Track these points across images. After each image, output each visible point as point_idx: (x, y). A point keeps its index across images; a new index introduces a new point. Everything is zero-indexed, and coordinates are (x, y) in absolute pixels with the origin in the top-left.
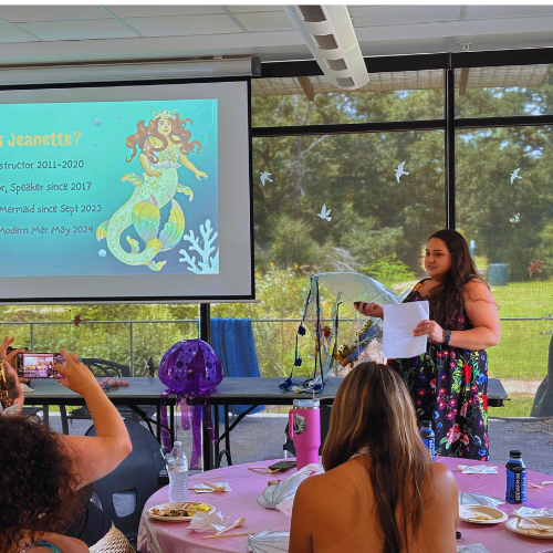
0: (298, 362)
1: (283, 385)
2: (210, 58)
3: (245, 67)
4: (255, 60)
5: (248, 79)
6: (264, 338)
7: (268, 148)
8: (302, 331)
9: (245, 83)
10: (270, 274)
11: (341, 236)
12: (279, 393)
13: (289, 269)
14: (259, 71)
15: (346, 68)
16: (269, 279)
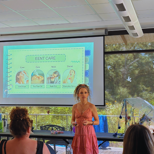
0: (119, 128)
1: (114, 135)
2: (92, 29)
3: (103, 32)
4: (106, 30)
5: (104, 36)
6: (112, 124)
7: (115, 65)
8: (121, 117)
9: (103, 37)
10: (115, 105)
11: (139, 93)
12: (112, 137)
13: (121, 103)
14: (107, 33)
15: (135, 29)
16: (115, 106)
